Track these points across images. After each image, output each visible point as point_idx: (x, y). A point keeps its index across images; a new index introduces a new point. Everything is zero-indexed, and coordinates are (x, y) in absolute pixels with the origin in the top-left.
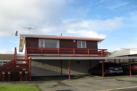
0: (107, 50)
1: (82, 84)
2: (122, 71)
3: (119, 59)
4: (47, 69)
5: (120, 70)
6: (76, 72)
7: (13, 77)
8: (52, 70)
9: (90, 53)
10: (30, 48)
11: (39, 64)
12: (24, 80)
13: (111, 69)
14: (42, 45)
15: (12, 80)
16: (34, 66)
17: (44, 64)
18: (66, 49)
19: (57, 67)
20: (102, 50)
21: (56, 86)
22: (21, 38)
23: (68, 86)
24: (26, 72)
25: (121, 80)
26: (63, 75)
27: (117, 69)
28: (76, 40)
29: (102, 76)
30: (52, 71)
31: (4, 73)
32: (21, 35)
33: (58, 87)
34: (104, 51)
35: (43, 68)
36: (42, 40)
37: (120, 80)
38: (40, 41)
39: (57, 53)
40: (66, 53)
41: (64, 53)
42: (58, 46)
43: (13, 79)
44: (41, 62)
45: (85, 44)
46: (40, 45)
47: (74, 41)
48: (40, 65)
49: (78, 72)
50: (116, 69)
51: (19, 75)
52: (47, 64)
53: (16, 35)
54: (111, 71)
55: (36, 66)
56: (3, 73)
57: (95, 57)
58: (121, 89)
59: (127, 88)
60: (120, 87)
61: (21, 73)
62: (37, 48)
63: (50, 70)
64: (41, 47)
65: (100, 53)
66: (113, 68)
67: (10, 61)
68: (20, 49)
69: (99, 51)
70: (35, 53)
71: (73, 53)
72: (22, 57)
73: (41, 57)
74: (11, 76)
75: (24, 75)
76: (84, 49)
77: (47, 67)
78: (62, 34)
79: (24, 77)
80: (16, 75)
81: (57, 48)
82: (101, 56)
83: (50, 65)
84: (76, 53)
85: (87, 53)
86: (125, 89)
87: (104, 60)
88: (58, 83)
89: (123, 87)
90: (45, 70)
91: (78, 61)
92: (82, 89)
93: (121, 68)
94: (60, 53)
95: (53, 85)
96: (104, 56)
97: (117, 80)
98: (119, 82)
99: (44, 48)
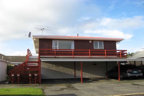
0: (126, 51)
1: (92, 88)
2: (142, 74)
3: (141, 61)
4: (61, 71)
5: (139, 73)
6: (92, 75)
7: (23, 79)
8: (66, 72)
9: (107, 55)
10: (43, 49)
11: (53, 66)
12: (34, 83)
13: (128, 72)
14: (56, 46)
15: (21, 82)
16: (48, 68)
17: (58, 66)
18: (81, 50)
19: (72, 70)
20: (121, 50)
21: (62, 89)
22: (34, 39)
23: (76, 89)
24: (36, 75)
25: (137, 84)
26: (76, 78)
27: (136, 72)
28: (93, 41)
29: (118, 80)
30: (67, 74)
31: (14, 76)
32: (33, 36)
33: (65, 90)
34: (124, 52)
35: (57, 70)
36: (56, 41)
37: (135, 85)
38: (54, 42)
39: (71, 55)
40: (81, 55)
41: (79, 55)
42: (73, 47)
43: (23, 81)
44: (54, 64)
45: (102, 44)
46: (54, 46)
47: (90, 42)
48: (54, 68)
49: (94, 75)
50: (134, 72)
51: (29, 78)
52: (62, 66)
53: (29, 36)
54: (129, 74)
55: (50, 68)
56: (12, 76)
57: (110, 58)
58: (132, 94)
59: (139, 94)
60: (132, 92)
61: (30, 75)
62: (50, 50)
63: (64, 72)
64: (54, 48)
65: (119, 55)
66: (131, 71)
67: (22, 63)
68: (36, 51)
69: (117, 52)
70: (48, 54)
71: (88, 55)
72: (35, 58)
73: (54, 59)
74: (21, 78)
75: (34, 78)
76: (100, 50)
77: (61, 69)
78: (78, 34)
79: (33, 79)
80: (26, 78)
81: (72, 49)
82: (120, 57)
83: (64, 67)
84: (91, 55)
85: (104, 55)
86: (136, 95)
87: (126, 62)
88: (67, 86)
89: (134, 93)
90: (59, 72)
91: (95, 64)
92: (87, 94)
93: (140, 71)
94: (75, 55)
95: (60, 89)
96: (123, 57)
97: (133, 84)
98: (134, 86)
99: (58, 50)
